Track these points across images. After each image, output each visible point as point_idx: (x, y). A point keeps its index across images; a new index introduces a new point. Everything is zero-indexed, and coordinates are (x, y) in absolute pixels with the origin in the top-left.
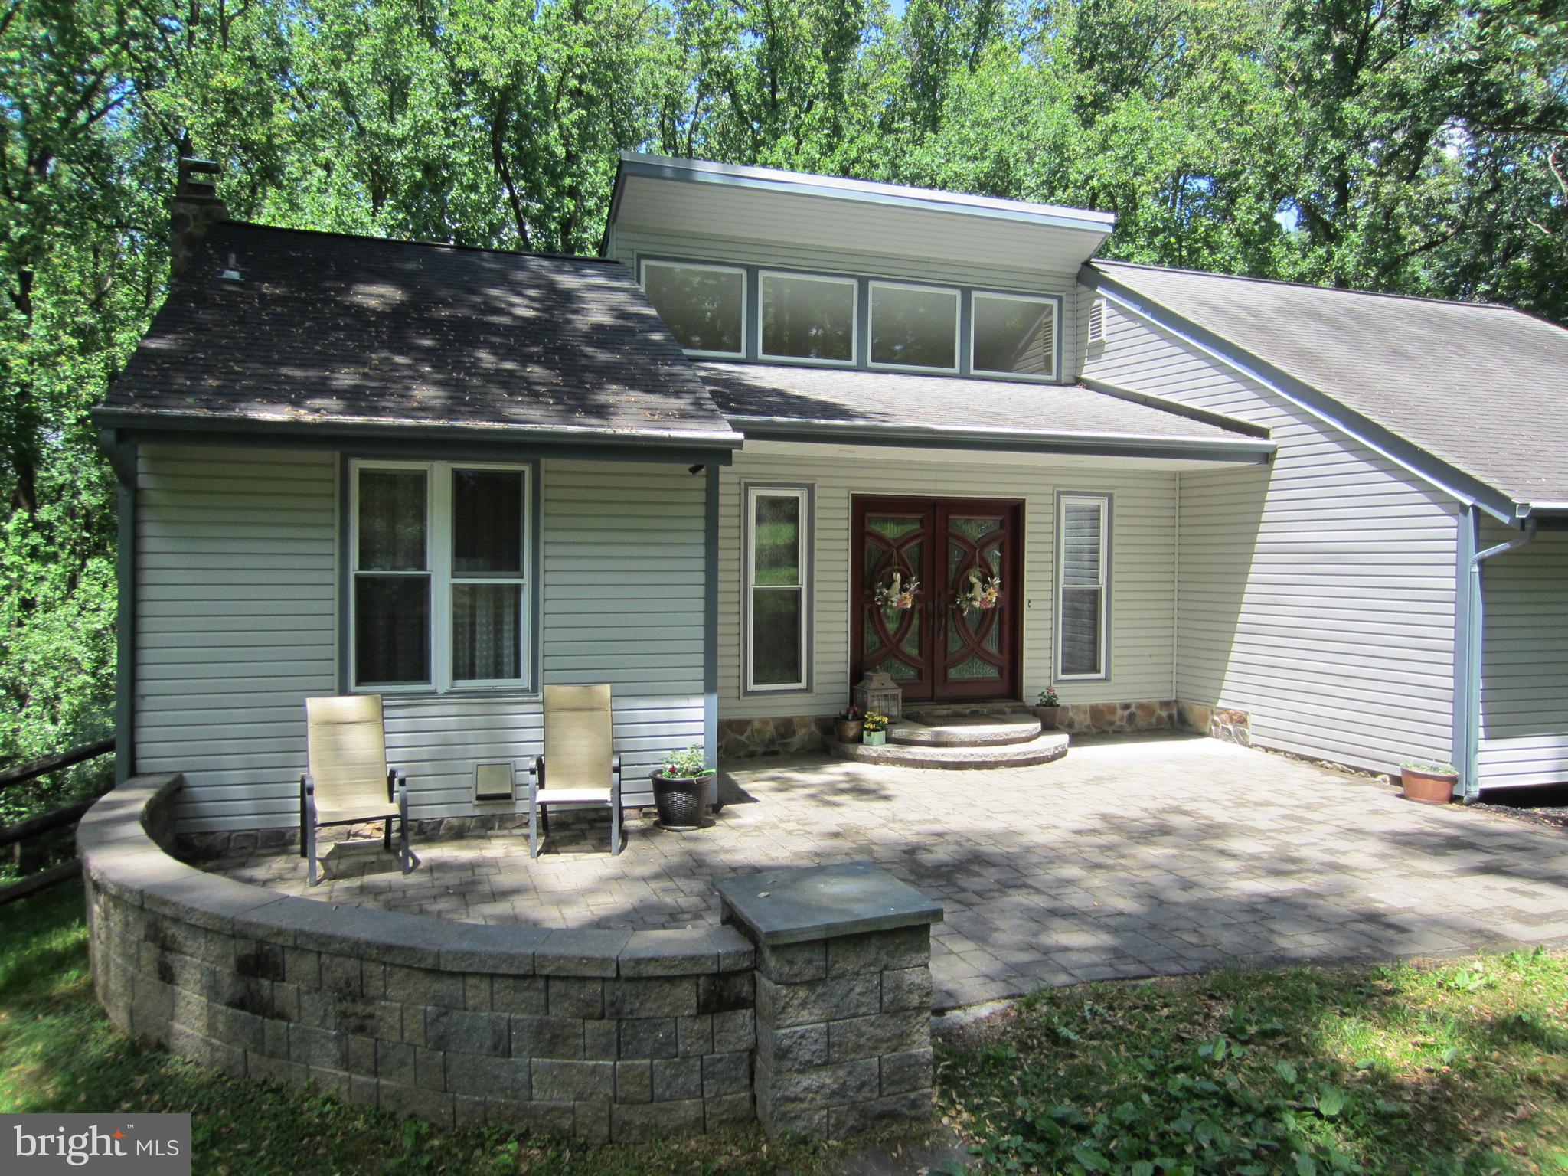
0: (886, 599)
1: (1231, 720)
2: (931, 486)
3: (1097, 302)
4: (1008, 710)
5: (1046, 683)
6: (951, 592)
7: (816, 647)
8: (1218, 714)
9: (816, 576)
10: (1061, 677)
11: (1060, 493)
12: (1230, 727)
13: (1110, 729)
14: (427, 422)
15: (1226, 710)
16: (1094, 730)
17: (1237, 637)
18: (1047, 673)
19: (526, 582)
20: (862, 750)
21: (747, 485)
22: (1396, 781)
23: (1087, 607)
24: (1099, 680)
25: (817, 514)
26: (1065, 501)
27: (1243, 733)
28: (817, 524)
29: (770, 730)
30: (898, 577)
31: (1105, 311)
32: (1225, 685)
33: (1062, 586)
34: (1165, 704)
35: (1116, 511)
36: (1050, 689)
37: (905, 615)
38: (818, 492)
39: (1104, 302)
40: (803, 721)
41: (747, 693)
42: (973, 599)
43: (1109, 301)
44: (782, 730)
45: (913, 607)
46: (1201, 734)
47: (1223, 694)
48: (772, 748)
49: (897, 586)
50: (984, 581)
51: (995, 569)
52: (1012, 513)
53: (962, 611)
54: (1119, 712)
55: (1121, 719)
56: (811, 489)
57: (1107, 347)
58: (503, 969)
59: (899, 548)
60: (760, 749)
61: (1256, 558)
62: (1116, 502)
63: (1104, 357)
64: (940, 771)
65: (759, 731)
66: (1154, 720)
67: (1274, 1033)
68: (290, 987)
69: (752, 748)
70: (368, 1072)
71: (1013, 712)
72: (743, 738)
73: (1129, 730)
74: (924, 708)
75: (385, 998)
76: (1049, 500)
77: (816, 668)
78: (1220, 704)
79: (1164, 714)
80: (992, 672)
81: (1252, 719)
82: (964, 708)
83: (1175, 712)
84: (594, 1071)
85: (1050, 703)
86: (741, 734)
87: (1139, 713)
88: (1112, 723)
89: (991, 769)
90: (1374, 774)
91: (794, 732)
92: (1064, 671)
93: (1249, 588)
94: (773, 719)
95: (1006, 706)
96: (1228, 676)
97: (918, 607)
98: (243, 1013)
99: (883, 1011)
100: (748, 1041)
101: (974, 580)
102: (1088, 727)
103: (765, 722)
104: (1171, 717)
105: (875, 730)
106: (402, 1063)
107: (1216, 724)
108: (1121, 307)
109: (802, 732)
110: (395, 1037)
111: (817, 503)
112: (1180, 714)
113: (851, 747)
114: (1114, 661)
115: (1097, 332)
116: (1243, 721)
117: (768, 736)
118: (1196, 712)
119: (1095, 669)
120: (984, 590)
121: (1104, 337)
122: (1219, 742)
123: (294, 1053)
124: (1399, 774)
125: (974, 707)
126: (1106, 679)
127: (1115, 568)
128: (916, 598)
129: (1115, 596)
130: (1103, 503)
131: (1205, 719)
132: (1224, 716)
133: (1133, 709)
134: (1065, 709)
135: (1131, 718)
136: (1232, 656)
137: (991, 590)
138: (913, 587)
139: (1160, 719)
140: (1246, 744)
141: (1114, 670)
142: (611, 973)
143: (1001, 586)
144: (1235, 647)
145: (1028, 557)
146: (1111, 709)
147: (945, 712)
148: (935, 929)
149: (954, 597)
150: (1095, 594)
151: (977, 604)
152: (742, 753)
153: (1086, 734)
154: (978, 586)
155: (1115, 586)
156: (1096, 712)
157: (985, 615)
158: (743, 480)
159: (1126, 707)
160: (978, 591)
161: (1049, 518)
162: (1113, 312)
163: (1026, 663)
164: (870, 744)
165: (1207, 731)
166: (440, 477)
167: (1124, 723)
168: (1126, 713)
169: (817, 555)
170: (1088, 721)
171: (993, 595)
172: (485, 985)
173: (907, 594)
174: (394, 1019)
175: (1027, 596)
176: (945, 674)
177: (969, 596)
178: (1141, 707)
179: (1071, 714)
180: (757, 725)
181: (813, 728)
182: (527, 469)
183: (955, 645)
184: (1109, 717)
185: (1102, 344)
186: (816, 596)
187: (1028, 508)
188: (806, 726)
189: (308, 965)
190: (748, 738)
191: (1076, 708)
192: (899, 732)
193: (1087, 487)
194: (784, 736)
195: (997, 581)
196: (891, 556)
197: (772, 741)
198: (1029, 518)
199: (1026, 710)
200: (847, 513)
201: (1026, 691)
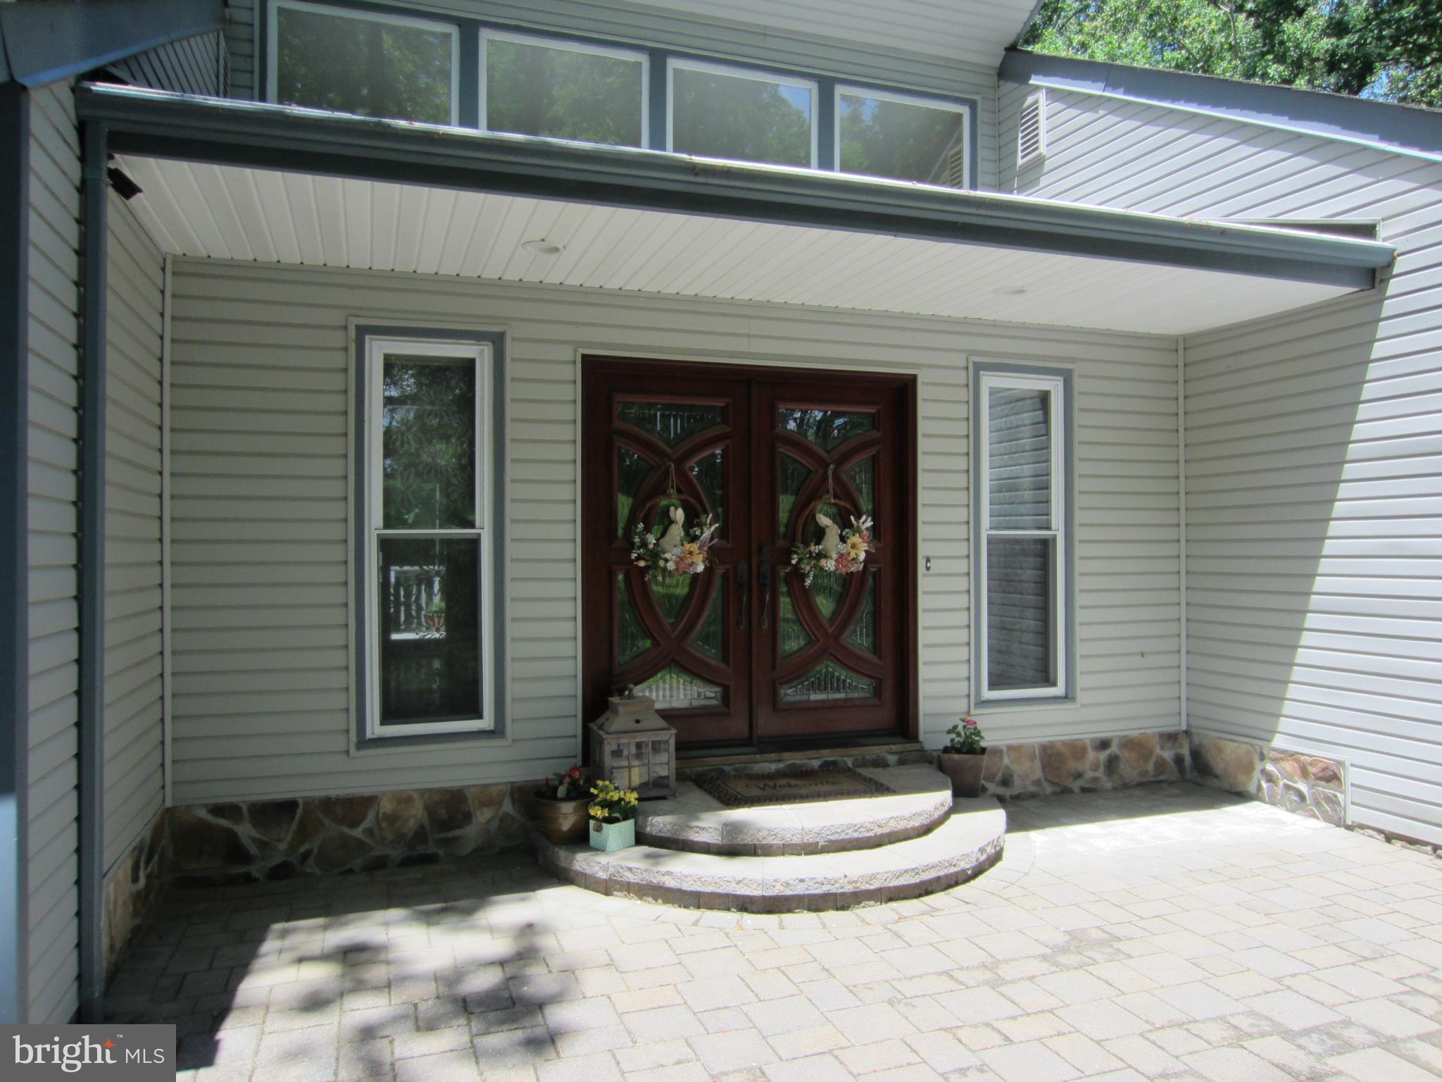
0: (655, 555)
1: (1305, 774)
2: (740, 345)
3: (1030, 100)
4: (892, 759)
5: (962, 705)
6: (781, 543)
7: (510, 650)
8: (1275, 761)
9: (510, 511)
10: (988, 694)
11: (979, 367)
12: (1302, 786)
13: (1076, 785)
15: (1292, 755)
16: (1049, 789)
17: (1311, 620)
18: (962, 688)
20: (582, 862)
21: (362, 331)
23: (1029, 574)
24: (1055, 699)
25: (510, 390)
26: (990, 381)
27: (1332, 801)
28: (511, 411)
29: (416, 814)
30: (679, 515)
31: (1045, 107)
32: (1288, 707)
33: (985, 533)
34: (1171, 738)
35: (1078, 402)
36: (967, 720)
37: (693, 586)
38: (511, 349)
39: (1042, 96)
40: (488, 797)
41: (364, 743)
42: (822, 555)
43: (1051, 92)
44: (443, 813)
45: (709, 570)
46: (1238, 795)
47: (1284, 724)
48: (421, 850)
49: (677, 531)
50: (844, 523)
51: (864, 501)
52: (894, 400)
53: (803, 576)
54: (1091, 755)
55: (1095, 767)
56: (498, 341)
57: (1048, 165)
59: (680, 461)
60: (397, 853)
61: (1349, 470)
62: (1079, 385)
63: (1044, 181)
64: (732, 917)
65: (392, 818)
66: (1150, 767)
69: (379, 851)
71: (901, 762)
72: (357, 832)
73: (1107, 784)
74: (729, 762)
76: (960, 377)
77: (511, 689)
78: (1279, 742)
79: (1168, 755)
80: (860, 688)
81: (1351, 776)
82: (813, 759)
83: (1186, 752)
85: (969, 747)
86: (354, 824)
87: (1125, 755)
88: (1079, 776)
89: (843, 908)
91: (467, 817)
92: (993, 685)
93: (1334, 528)
94: (422, 792)
95: (887, 751)
96: (1292, 691)
97: (720, 571)
101: (824, 520)
102: (1037, 783)
103: (404, 799)
104: (1179, 760)
105: (610, 820)
107: (1270, 778)
108: (1071, 93)
109: (483, 816)
111: (510, 370)
112: (1196, 754)
113: (562, 854)
114: (1080, 665)
115: (1032, 143)
116: (1331, 776)
117: (412, 824)
118: (1227, 753)
119: (1047, 678)
120: (843, 539)
121: (1043, 149)
122: (1279, 813)
125: (828, 755)
126: (1068, 697)
127: (1079, 501)
128: (714, 554)
129: (1079, 551)
130: (1054, 387)
131: (1249, 769)
132: (1288, 766)
133: (1114, 749)
134: (997, 752)
135: (1112, 763)
136: (1302, 655)
137: (856, 539)
138: (707, 533)
139: (1161, 765)
140: (1340, 823)
141: (1081, 681)
143: (875, 530)
144: (1306, 638)
145: (924, 480)
146: (1077, 750)
147: (773, 767)
149: (788, 553)
150: (1044, 548)
151: (830, 565)
152: (358, 863)
153: (1033, 796)
154: (833, 531)
155: (1079, 533)
156: (1052, 757)
157: (849, 585)
158: (354, 322)
159: (1104, 744)
160: (832, 540)
161: (962, 411)
162: (1058, 106)
163: (924, 672)
164: (600, 850)
165: (1252, 788)
167: (1100, 774)
168: (1103, 756)
169: (511, 471)
170: (1038, 774)
171: (860, 548)
173: (694, 547)
175: (923, 550)
176: (775, 694)
177: (815, 549)
178: (1129, 743)
179: (1006, 761)
180: (386, 806)
181: (508, 807)
183: (792, 641)
184: (1072, 765)
185: (1040, 161)
186: (510, 550)
187: (922, 392)
188: (487, 803)
190: (369, 831)
191: (1015, 750)
192: (660, 823)
193: (1026, 356)
194: (446, 825)
195: (866, 523)
196: (666, 473)
197: (421, 836)
198: (924, 409)
199: (925, 758)
200: (574, 392)
201: (924, 724)
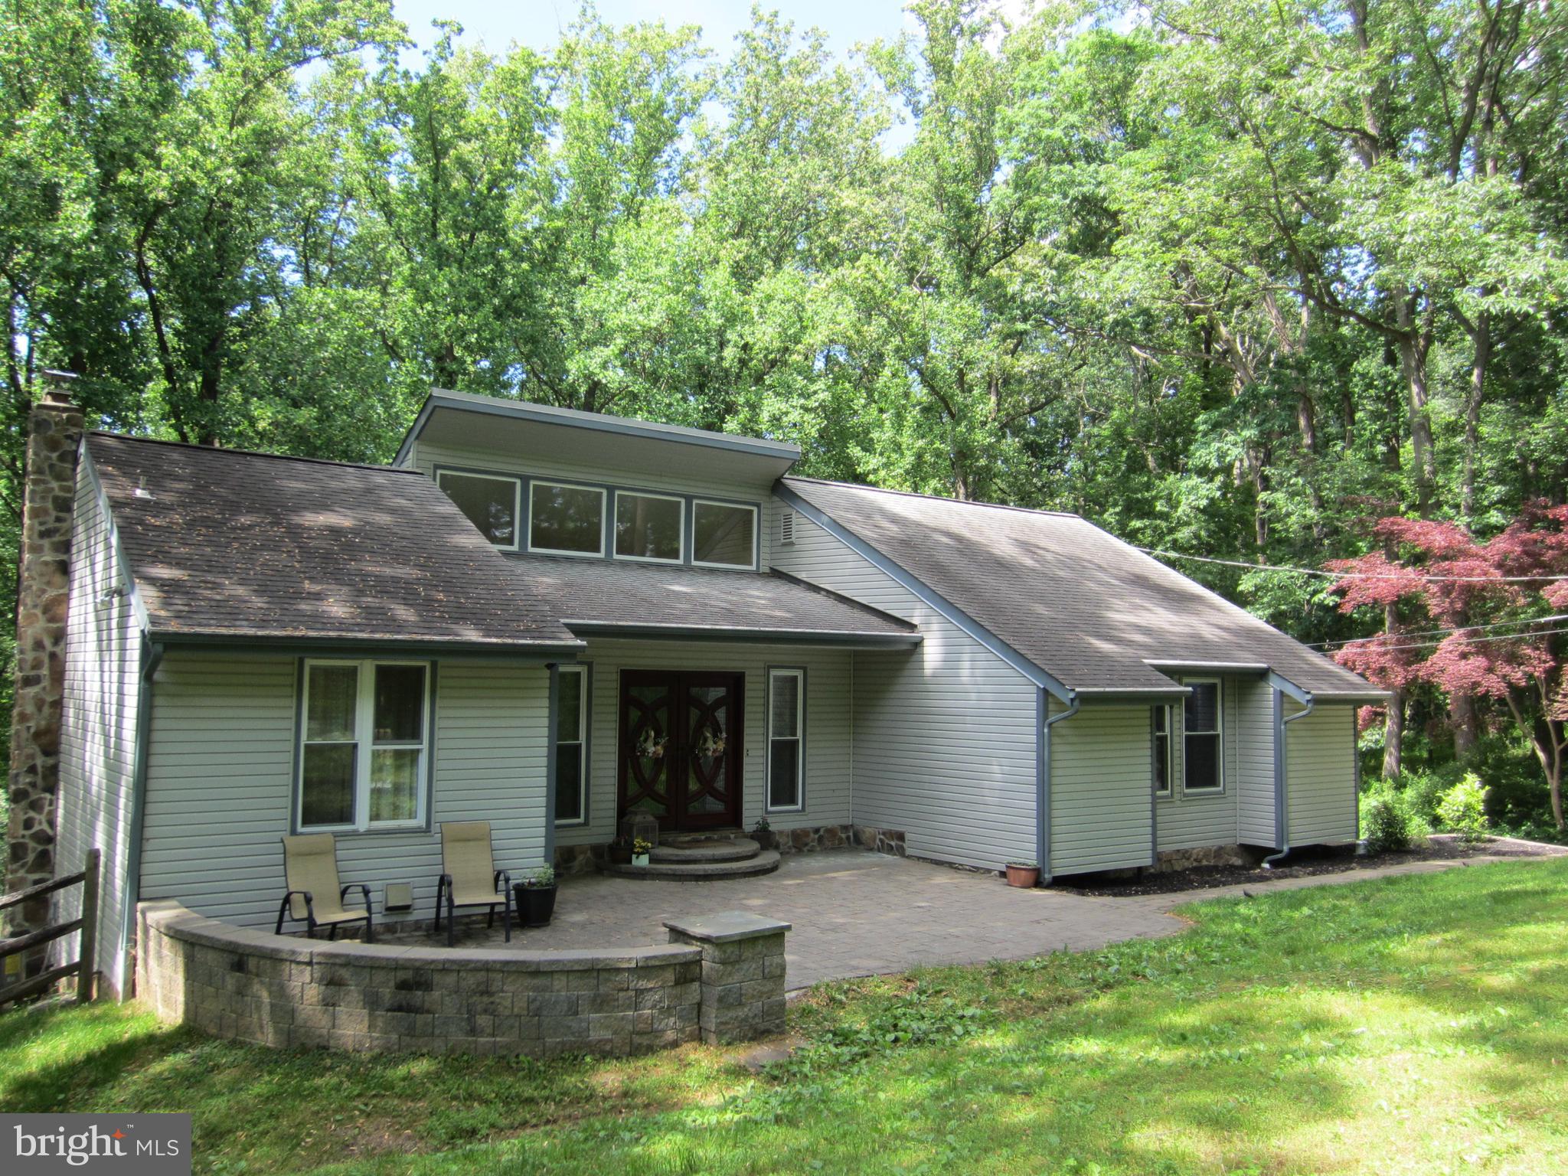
0: (644, 750)
1: (893, 838)
2: (677, 663)
3: (788, 512)
4: (732, 836)
5: (760, 814)
6: (691, 744)
7: (592, 790)
8: (883, 834)
9: (593, 734)
10: (770, 808)
11: (769, 667)
12: (892, 843)
14: (377, 636)
15: (889, 831)
16: (794, 849)
18: (760, 806)
19: (425, 746)
22: (1003, 874)
23: (787, 756)
24: (797, 810)
25: (594, 685)
26: (774, 673)
27: (902, 848)
28: (595, 693)
30: (652, 733)
31: (795, 519)
33: (771, 738)
34: (845, 828)
35: (809, 680)
36: (764, 819)
37: (657, 762)
38: (595, 668)
39: (794, 513)
40: (583, 849)
42: (707, 749)
43: (798, 513)
44: (567, 856)
45: (663, 756)
46: (871, 850)
49: (652, 740)
50: (715, 736)
51: (723, 727)
52: (735, 683)
53: (699, 759)
54: (812, 834)
55: (813, 839)
56: (590, 665)
58: (576, 967)
62: (809, 673)
66: (836, 841)
67: (941, 991)
68: (436, 994)
70: (489, 1035)
71: (736, 838)
73: (819, 849)
74: (670, 836)
75: (502, 991)
76: (761, 672)
77: (591, 806)
79: (844, 834)
80: (720, 806)
83: (851, 833)
84: (623, 1018)
85: (765, 830)
87: (826, 834)
90: (989, 871)
91: (575, 857)
92: (772, 805)
93: (903, 739)
95: (730, 833)
97: (667, 756)
98: (399, 1014)
99: (764, 978)
100: (698, 998)
101: (707, 734)
102: (792, 846)
104: (848, 837)
106: (512, 1027)
107: (882, 841)
108: (807, 518)
109: (581, 857)
110: (507, 1012)
111: (595, 677)
112: (855, 834)
113: (623, 867)
114: (807, 796)
116: (901, 837)
118: (866, 832)
119: (794, 801)
120: (715, 743)
123: (437, 1032)
124: (1004, 869)
125: (708, 834)
126: (802, 810)
127: (809, 724)
128: (665, 748)
129: (809, 745)
130: (799, 674)
131: (874, 838)
132: (888, 835)
133: (822, 832)
134: (775, 833)
135: (820, 838)
136: (892, 790)
137: (720, 742)
138: (663, 741)
139: (841, 840)
140: (904, 856)
141: (807, 803)
142: (633, 965)
143: (727, 739)
144: (894, 783)
146: (806, 832)
147: (686, 839)
148: (787, 934)
149: (693, 748)
150: (794, 744)
151: (710, 753)
153: (788, 853)
154: (711, 739)
155: (808, 738)
156: (796, 835)
157: (716, 761)
159: (817, 831)
160: (710, 743)
161: (762, 686)
162: (802, 521)
163: (745, 799)
165: (876, 847)
166: (367, 672)
167: (815, 843)
168: (817, 835)
169: (594, 717)
170: (791, 842)
171: (721, 746)
172: (564, 978)
173: (659, 747)
174: (508, 1003)
175: (746, 746)
176: (686, 809)
177: (704, 747)
178: (827, 830)
179: (779, 835)
181: (589, 854)
182: (427, 665)
183: (693, 786)
184: (804, 838)
185: (792, 544)
186: (593, 749)
187: (747, 679)
189: (450, 979)
191: (781, 833)
192: (659, 854)
193: (788, 662)
194: (567, 861)
195: (724, 735)
196: (648, 717)
198: (748, 686)
199: (746, 836)
200: (616, 685)
201: (745, 821)
